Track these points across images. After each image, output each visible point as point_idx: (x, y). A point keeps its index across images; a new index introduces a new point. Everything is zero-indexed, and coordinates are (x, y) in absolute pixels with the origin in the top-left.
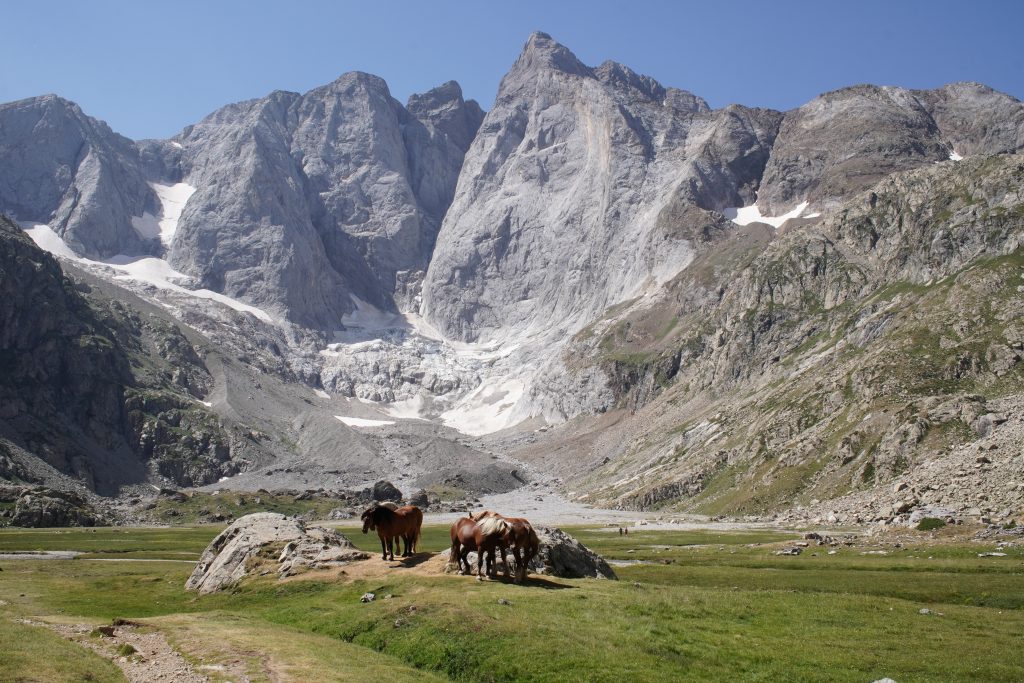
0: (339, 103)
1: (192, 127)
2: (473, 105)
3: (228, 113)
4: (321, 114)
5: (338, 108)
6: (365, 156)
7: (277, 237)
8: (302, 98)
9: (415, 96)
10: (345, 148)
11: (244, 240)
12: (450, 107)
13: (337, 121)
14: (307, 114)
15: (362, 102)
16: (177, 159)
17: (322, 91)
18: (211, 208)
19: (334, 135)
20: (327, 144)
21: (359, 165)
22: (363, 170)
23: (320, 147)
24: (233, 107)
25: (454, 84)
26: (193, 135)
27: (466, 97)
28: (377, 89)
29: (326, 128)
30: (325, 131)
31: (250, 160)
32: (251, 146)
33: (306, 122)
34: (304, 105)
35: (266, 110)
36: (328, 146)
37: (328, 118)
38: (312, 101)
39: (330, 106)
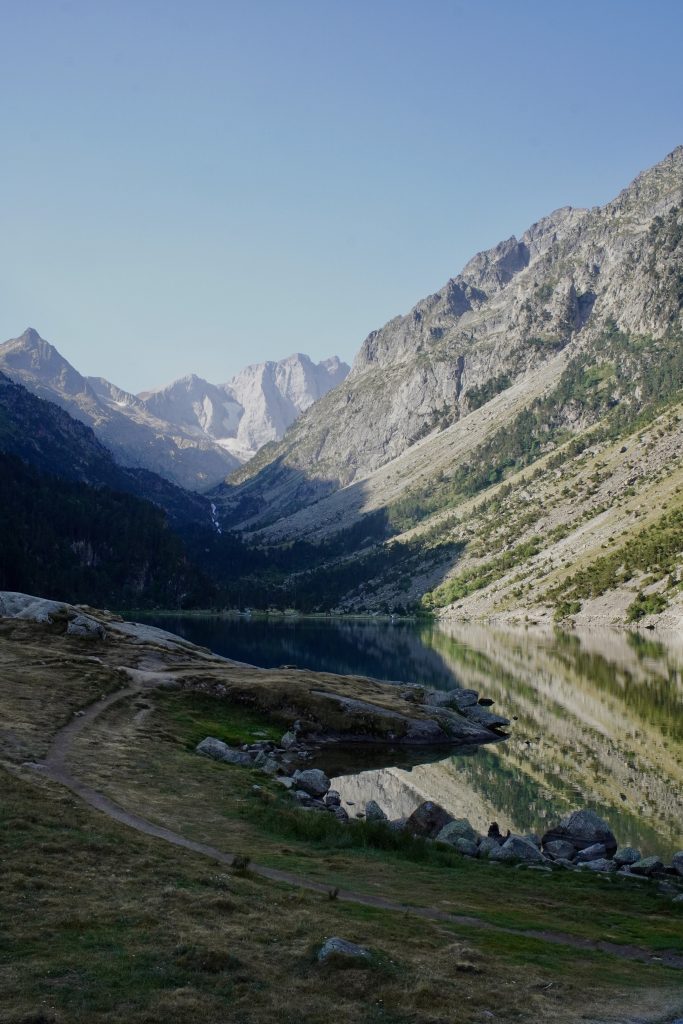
0: (291, 370)
1: (234, 378)
2: (345, 364)
3: (248, 371)
4: (284, 373)
5: (291, 373)
6: (301, 393)
7: (274, 433)
8: (276, 364)
9: (321, 362)
10: (294, 390)
11: (263, 434)
12: (334, 367)
13: (290, 379)
14: (279, 373)
15: (299, 369)
16: (231, 392)
17: (284, 362)
18: (251, 421)
19: (289, 384)
20: (287, 387)
22: (301, 399)
23: (285, 389)
24: (250, 368)
25: (336, 357)
26: (235, 381)
27: (342, 361)
28: (304, 359)
29: (286, 381)
31: (263, 405)
32: (263, 398)
33: (279, 378)
34: (278, 369)
35: (264, 373)
36: (288, 389)
37: (287, 377)
38: (281, 367)
39: (288, 370)
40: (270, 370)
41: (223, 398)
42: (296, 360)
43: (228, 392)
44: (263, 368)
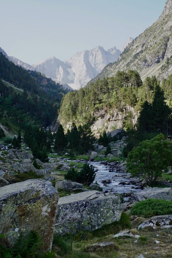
0: (96, 53)
1: (71, 58)
2: (118, 50)
3: (77, 55)
4: (93, 55)
5: (96, 54)
6: (100, 63)
8: (89, 51)
9: (108, 50)
10: (97, 62)
12: (114, 51)
13: (95, 57)
14: (91, 55)
15: (99, 53)
16: (70, 64)
17: (93, 50)
19: (95, 59)
20: (95, 61)
21: (100, 65)
22: (101, 66)
23: (94, 62)
24: (78, 53)
25: (115, 47)
26: (72, 59)
27: (117, 49)
28: (101, 48)
29: (94, 58)
30: (94, 59)
31: (85, 68)
32: (85, 65)
33: (91, 57)
34: (90, 53)
35: (84, 55)
36: (95, 62)
37: (94, 56)
38: (91, 52)
39: (94, 54)
40: (87, 54)
41: (67, 66)
42: (98, 49)
43: (69, 64)
44: (84, 53)
